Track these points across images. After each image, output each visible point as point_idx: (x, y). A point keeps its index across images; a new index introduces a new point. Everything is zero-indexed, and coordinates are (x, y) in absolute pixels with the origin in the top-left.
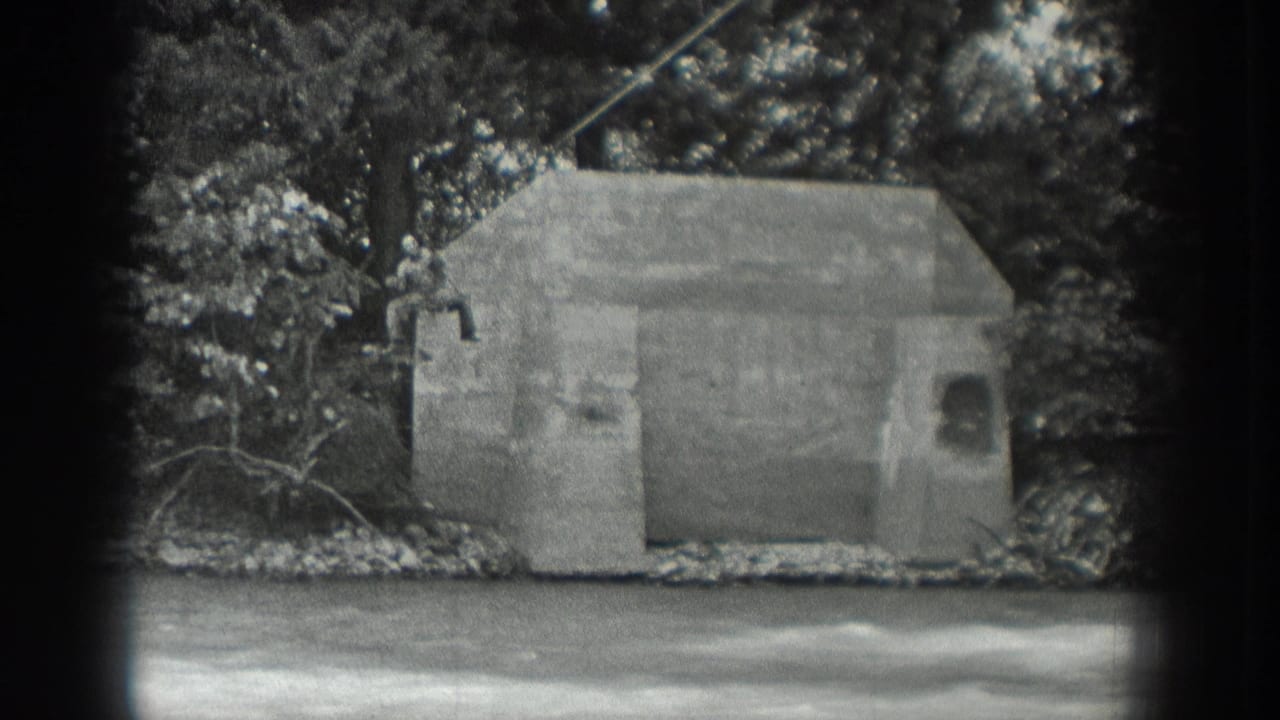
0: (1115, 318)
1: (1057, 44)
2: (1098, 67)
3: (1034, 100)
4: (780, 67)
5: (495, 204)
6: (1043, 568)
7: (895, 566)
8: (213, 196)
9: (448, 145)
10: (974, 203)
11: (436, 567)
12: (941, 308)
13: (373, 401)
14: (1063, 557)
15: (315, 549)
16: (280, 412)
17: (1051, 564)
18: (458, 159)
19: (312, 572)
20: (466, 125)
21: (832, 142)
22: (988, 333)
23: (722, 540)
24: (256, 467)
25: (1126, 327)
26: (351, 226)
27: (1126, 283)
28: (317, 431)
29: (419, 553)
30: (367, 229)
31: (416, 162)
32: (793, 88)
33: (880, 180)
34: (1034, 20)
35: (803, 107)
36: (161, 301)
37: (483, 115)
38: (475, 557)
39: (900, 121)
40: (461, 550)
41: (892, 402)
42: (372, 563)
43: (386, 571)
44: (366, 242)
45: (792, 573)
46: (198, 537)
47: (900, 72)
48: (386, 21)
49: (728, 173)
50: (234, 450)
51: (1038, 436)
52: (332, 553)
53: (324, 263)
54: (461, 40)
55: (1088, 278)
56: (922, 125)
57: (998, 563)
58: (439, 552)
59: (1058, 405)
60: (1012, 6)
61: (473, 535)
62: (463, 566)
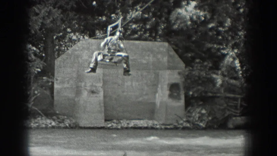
0: (207, 70)
1: (195, 11)
2: (204, 16)
3: (189, 23)
4: (133, 16)
5: (72, 46)
6: (192, 125)
7: (159, 125)
9: (61, 34)
10: (177, 45)
11: (59, 126)
12: (169, 68)
13: (45, 89)
14: (196, 123)
15: (33, 122)
17: (194, 124)
18: (63, 37)
20: (65, 30)
21: (145, 32)
22: (179, 74)
23: (121, 120)
25: (210, 72)
26: (41, 51)
27: (210, 62)
28: (33, 96)
29: (55, 123)
30: (44, 52)
31: (54, 37)
32: (136, 21)
33: (155, 41)
34: (189, 5)
35: (138, 25)
37: (69, 27)
38: (68, 123)
39: (160, 28)
40: (65, 122)
41: (158, 89)
42: (46, 125)
43: (48, 127)
44: (44, 55)
45: (136, 127)
47: (160, 17)
48: (48, 7)
51: (191, 96)
52: (37, 123)
53: (35, 59)
54: (64, 11)
55: (201, 61)
56: (164, 28)
57: (182, 124)
58: (60, 122)
59: (195, 89)
60: (185, 2)
61: (67, 119)
62: (65, 125)
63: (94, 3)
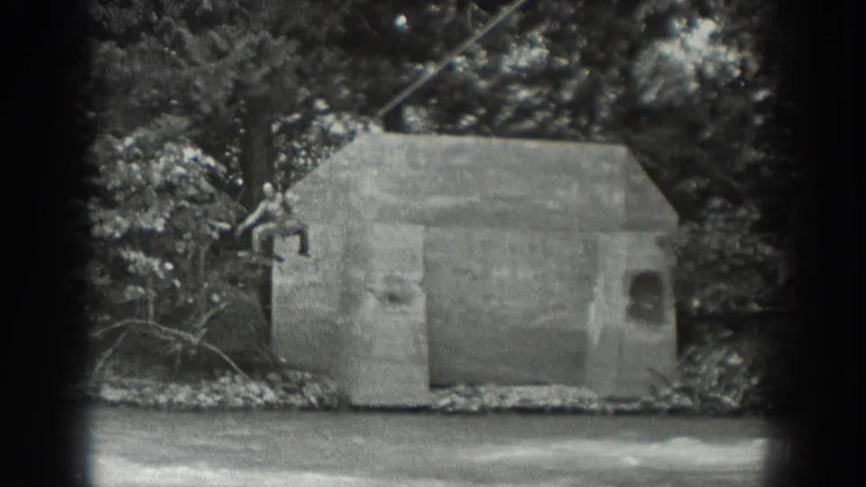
0: (746, 232)
1: (711, 48)
2: (738, 63)
3: (694, 86)
4: (523, 63)
5: (328, 156)
6: (699, 402)
7: (599, 400)
8: (137, 150)
9: (297, 116)
10: (653, 156)
11: (288, 402)
12: (631, 226)
13: (245, 289)
14: (712, 394)
15: (206, 389)
16: (182, 297)
17: (704, 399)
18: (303, 126)
19: (203, 405)
20: (308, 103)
21: (557, 113)
22: (661, 243)
23: (481, 383)
24: (166, 334)
25: (754, 239)
26: (230, 171)
27: (754, 209)
28: (208, 309)
29: (276, 392)
30: (241, 173)
31: (275, 127)
32: (531, 77)
33: (588, 139)
34: (695, 31)
35: (537, 90)
36: (101, 222)
37: (321, 96)
38: (314, 395)
39: (603, 99)
40: (304, 390)
41: (596, 290)
42: (244, 398)
43: (254, 405)
44: (240, 182)
45: (527, 405)
46: (126, 381)
47: (603, 66)
48: (256, 33)
49: (486, 135)
50: (151, 322)
51: (695, 313)
52: (218, 392)
53: (212, 196)
54: (308, 46)
55: (730, 205)
56: (618, 102)
57: (667, 398)
58: (290, 391)
59: (708, 291)
60: (680, 21)
61: (313, 380)
62: (306, 402)
63: (402, 20)
